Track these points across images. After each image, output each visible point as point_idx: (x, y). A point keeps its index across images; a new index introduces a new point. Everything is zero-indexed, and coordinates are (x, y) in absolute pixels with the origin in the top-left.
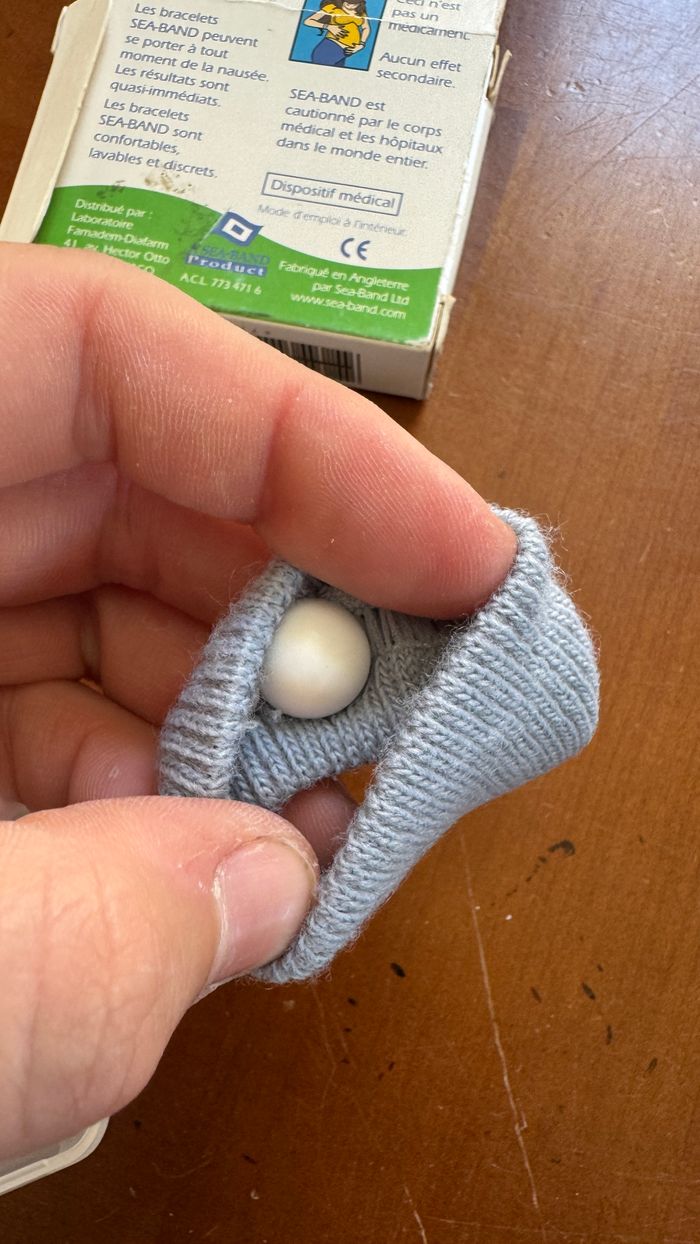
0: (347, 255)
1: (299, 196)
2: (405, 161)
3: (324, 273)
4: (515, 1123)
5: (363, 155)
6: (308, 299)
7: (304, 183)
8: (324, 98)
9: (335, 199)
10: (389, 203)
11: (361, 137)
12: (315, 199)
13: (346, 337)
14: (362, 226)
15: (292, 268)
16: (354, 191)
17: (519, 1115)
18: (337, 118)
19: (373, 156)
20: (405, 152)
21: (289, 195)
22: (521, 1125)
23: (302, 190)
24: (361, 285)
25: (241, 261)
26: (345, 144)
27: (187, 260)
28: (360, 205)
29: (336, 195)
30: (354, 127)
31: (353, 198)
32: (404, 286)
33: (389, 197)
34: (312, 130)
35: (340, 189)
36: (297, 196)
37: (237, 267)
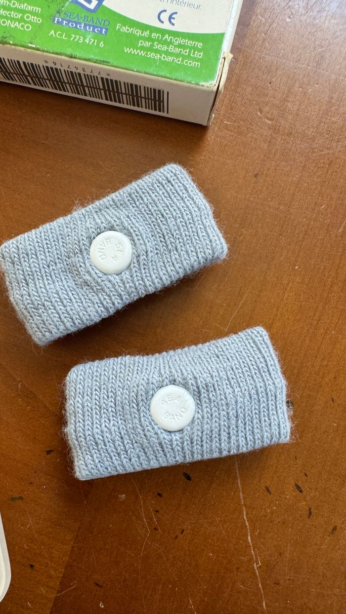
0: (162, 22)
3: (146, 34)
4: (254, 564)
6: (135, 52)
13: (160, 78)
15: (125, 29)
17: (257, 558)
22: (258, 564)
24: (171, 43)
25: (91, 23)
27: (54, 21)
32: (200, 45)
37: (88, 27)
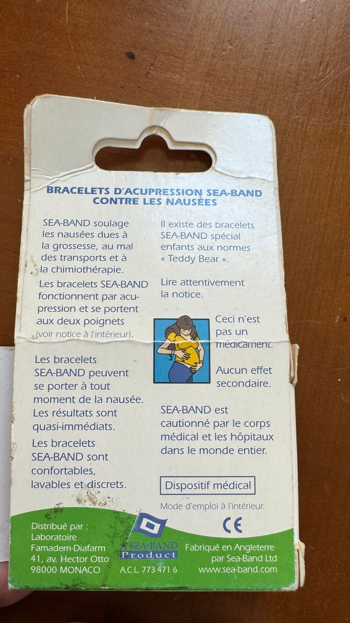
0: (229, 531)
1: (186, 491)
2: (251, 451)
3: (216, 548)
5: (222, 452)
6: (210, 570)
7: (187, 481)
8: (185, 410)
9: (211, 490)
10: (248, 486)
11: (218, 437)
12: (197, 491)
14: (233, 507)
15: (194, 548)
16: (222, 481)
18: (197, 424)
19: (229, 451)
20: (250, 444)
21: (179, 491)
23: (187, 486)
24: (243, 552)
25: (159, 549)
26: (207, 444)
27: (121, 556)
28: (229, 491)
29: (211, 486)
30: (210, 430)
31: (223, 486)
32: (271, 548)
33: (247, 480)
34: (183, 437)
35: (213, 481)
36: (184, 492)
37: (157, 555)
